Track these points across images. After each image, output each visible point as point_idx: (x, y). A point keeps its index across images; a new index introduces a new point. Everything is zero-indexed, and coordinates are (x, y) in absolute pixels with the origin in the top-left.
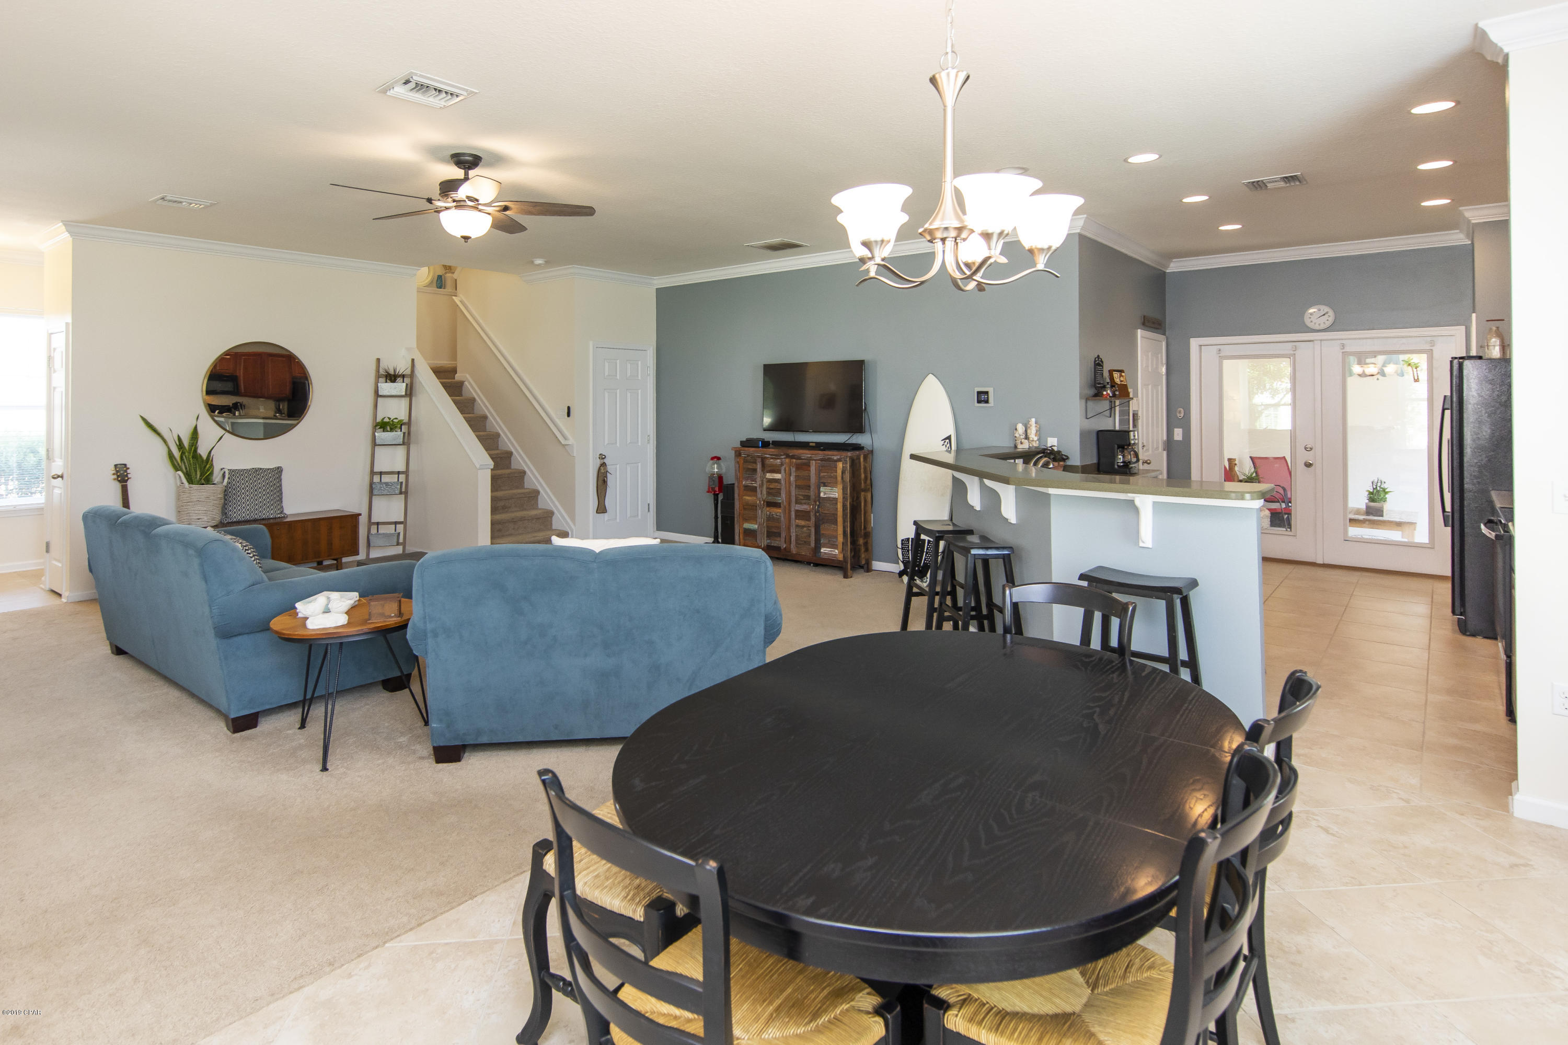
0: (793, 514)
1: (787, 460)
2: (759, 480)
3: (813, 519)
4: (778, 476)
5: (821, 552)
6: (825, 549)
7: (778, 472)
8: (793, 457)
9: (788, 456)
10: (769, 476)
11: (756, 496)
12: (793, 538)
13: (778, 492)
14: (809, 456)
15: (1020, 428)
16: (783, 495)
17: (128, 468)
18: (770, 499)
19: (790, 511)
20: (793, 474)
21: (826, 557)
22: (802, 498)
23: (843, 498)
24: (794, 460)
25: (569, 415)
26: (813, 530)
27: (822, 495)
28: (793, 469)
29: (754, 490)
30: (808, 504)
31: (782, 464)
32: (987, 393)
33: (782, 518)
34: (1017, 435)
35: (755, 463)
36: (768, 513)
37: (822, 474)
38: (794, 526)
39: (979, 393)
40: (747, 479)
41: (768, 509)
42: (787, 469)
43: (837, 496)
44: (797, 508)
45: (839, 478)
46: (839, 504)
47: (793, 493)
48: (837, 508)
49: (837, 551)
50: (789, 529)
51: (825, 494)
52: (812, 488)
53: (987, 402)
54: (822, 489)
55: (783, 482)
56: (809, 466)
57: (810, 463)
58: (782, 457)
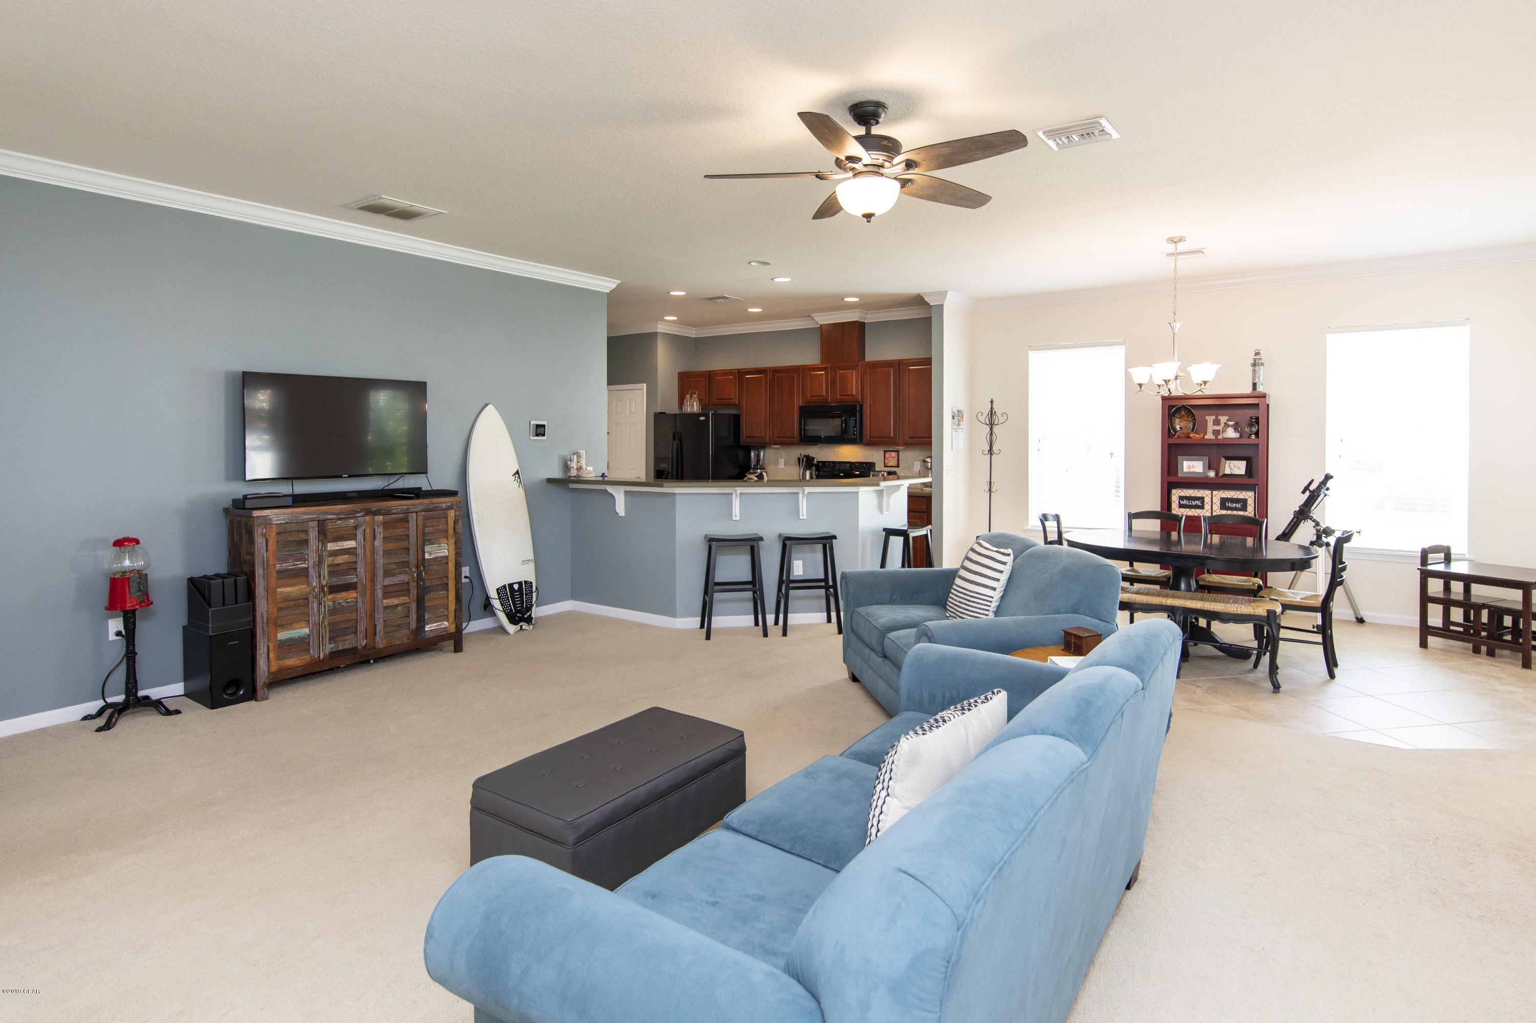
0: (379, 592)
1: (367, 518)
2: (313, 558)
3: (414, 592)
4: (351, 544)
5: (425, 632)
6: (429, 626)
7: (353, 537)
8: (377, 513)
9: (368, 512)
10: (331, 546)
11: (308, 584)
12: (380, 627)
13: (352, 568)
14: (405, 507)
16: (361, 569)
18: (335, 581)
19: (373, 590)
20: (379, 537)
21: (432, 635)
22: (395, 567)
23: (456, 554)
24: (381, 517)
26: (414, 606)
27: (427, 556)
28: (379, 530)
29: (303, 574)
30: (406, 573)
31: (356, 528)
32: (543, 426)
33: (360, 604)
35: (306, 532)
36: (331, 603)
37: (427, 530)
38: (381, 609)
39: (535, 428)
40: (285, 560)
41: (330, 597)
42: (368, 530)
43: (446, 553)
44: (386, 583)
45: (451, 531)
46: (450, 564)
47: (380, 562)
48: (448, 569)
49: (446, 623)
50: (372, 616)
51: (430, 554)
52: (413, 551)
53: (545, 435)
54: (427, 548)
55: (359, 551)
56: (408, 522)
57: (407, 517)
58: (359, 515)
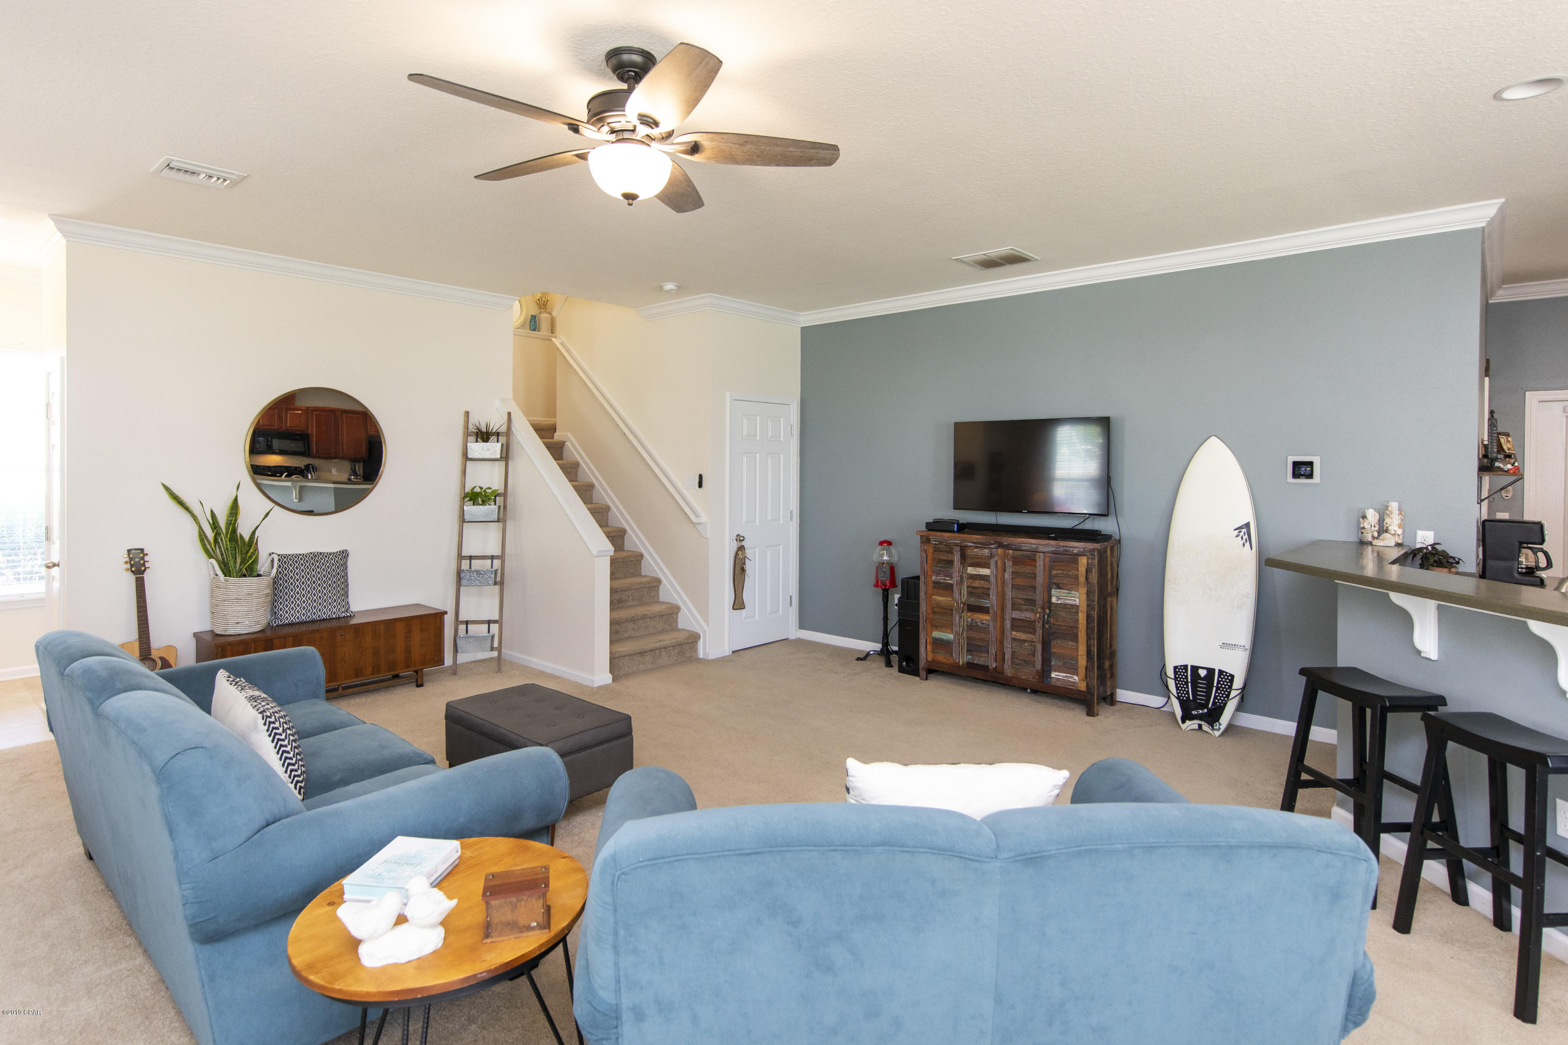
0: (1008, 624)
1: (1000, 551)
2: (956, 576)
3: (1039, 632)
4: (985, 572)
5: (1051, 678)
6: (1057, 673)
7: (987, 566)
8: (1007, 547)
9: (1000, 545)
10: (971, 570)
11: (952, 596)
12: (1008, 656)
13: (986, 594)
14: (1035, 546)
15: (1372, 516)
16: (993, 597)
17: (147, 554)
18: (973, 601)
19: (1003, 620)
20: (1009, 570)
21: (1058, 684)
22: (1023, 603)
23: (1088, 606)
24: (1011, 551)
25: (700, 485)
26: (1039, 647)
27: (1054, 600)
28: (1009, 564)
29: (948, 588)
30: (1032, 611)
31: (991, 556)
32: (1310, 464)
33: (991, 628)
34: (1366, 525)
35: (952, 553)
36: (969, 620)
37: (1054, 572)
38: (1009, 640)
39: (1296, 465)
40: (938, 574)
41: (969, 614)
42: (999, 562)
43: (1077, 602)
44: (1014, 616)
45: (1082, 579)
46: (1080, 614)
47: (1009, 594)
48: (1077, 620)
49: (1076, 677)
50: (1002, 643)
51: (1059, 599)
52: (1039, 590)
53: (1310, 476)
54: (1054, 592)
55: (992, 579)
56: (1035, 560)
57: (1035, 555)
58: (993, 546)
